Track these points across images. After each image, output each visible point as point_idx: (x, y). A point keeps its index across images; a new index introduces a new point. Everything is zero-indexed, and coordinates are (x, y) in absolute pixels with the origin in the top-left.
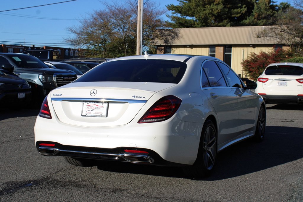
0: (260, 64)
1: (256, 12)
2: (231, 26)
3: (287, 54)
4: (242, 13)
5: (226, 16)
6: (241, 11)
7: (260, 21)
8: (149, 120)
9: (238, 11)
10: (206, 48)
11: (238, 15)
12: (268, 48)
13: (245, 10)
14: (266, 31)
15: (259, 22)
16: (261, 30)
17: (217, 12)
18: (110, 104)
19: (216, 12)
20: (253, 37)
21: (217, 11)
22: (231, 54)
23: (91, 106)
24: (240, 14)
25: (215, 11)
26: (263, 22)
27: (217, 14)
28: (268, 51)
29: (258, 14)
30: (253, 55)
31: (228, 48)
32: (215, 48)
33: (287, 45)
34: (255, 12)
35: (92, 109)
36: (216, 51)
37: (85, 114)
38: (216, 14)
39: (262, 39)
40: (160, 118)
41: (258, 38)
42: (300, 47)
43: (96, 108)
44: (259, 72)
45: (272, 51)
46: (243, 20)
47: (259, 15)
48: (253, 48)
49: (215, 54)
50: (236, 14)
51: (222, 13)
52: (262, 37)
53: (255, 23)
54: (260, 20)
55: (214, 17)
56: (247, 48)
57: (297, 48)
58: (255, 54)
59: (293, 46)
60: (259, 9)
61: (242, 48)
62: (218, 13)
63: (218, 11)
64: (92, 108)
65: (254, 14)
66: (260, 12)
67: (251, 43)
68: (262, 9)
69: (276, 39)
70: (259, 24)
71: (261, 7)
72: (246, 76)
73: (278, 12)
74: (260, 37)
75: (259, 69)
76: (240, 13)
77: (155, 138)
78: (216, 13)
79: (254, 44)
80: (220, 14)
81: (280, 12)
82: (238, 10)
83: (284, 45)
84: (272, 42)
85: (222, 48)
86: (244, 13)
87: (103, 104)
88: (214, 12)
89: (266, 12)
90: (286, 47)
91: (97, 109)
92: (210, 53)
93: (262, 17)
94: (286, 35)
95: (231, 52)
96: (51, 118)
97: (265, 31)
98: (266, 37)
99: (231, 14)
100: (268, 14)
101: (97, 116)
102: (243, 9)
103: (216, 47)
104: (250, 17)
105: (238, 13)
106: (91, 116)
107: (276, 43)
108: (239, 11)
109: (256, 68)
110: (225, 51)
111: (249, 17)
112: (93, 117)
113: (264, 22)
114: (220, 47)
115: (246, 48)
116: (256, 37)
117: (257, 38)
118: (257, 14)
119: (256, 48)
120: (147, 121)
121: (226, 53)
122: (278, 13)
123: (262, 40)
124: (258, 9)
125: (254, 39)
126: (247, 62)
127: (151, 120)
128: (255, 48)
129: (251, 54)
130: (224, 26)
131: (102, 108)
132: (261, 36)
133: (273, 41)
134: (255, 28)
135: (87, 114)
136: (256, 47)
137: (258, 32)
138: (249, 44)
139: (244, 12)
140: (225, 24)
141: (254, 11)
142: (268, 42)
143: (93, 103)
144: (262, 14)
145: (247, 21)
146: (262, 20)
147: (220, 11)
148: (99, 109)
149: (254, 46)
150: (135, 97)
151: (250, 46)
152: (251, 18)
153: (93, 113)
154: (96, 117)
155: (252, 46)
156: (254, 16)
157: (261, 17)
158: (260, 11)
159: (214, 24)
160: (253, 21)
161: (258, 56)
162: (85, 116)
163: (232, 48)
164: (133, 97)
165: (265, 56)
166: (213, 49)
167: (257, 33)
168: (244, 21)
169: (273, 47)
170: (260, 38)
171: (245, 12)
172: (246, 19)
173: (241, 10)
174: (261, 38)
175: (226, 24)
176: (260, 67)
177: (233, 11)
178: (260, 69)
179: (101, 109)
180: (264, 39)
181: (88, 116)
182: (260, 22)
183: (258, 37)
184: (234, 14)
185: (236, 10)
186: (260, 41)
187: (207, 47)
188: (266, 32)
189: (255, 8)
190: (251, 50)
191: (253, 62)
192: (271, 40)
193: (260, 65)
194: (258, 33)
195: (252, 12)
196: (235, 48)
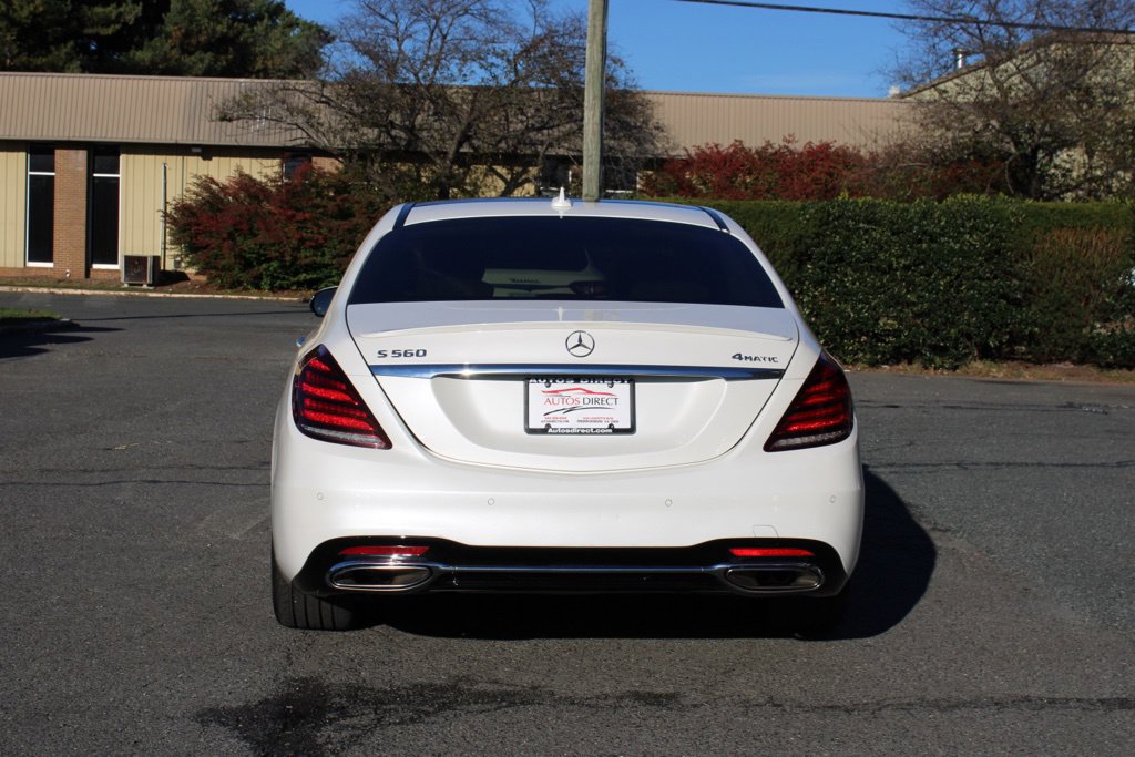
0: (238, 218)
1: (176, 24)
2: (83, 72)
3: (330, 186)
4: (125, 24)
5: (59, 29)
6: (120, 14)
7: (193, 58)
8: (798, 441)
9: (111, 12)
10: (15, 154)
11: (110, 31)
12: (260, 160)
13: (134, 13)
14: (251, 98)
15: (188, 60)
16: (232, 94)
17: (31, 13)
18: (637, 385)
19: (25, 13)
20: (203, 117)
21: (32, 7)
22: (118, 179)
23: (564, 394)
24: (118, 27)
25: (22, 7)
26: (202, 60)
27: (29, 21)
28: (264, 170)
29: (183, 31)
30: (207, 183)
31: (104, 154)
32: (53, 154)
33: (335, 153)
34: (173, 23)
35: (568, 407)
36: (57, 166)
37: (543, 426)
38: (25, 21)
39: (238, 127)
40: (828, 430)
41: (224, 123)
42: (379, 159)
43: (587, 401)
44: (236, 250)
45: (276, 173)
46: (128, 49)
47: (187, 35)
48: (204, 159)
49: (53, 177)
50: (102, 26)
51: (48, 17)
52: (238, 118)
53: (173, 63)
54: (191, 54)
55: (15, 31)
56: (180, 158)
57: (369, 164)
58: (213, 181)
59: (355, 157)
60: (188, 12)
61: (161, 159)
62: (34, 15)
63: (36, 8)
64: (570, 401)
65: (170, 28)
66: (191, 23)
67: (196, 138)
68: (199, 12)
69: (291, 129)
70: (190, 67)
71: (196, 6)
72: (177, 264)
73: (255, 28)
74: (230, 120)
75: (234, 239)
76: (116, 21)
77: (833, 499)
78: (27, 18)
79: (206, 143)
80: (40, 19)
81: (260, 28)
82: (109, 9)
83: (325, 153)
84: (277, 140)
85: (82, 155)
86: (131, 23)
87: (612, 386)
88: (15, 11)
89: (212, 24)
90: (333, 160)
91: (590, 405)
92: (30, 173)
93: (199, 42)
94: (326, 116)
95: (118, 173)
96: (388, 444)
97: (246, 97)
98: (251, 122)
99: (82, 25)
100: (222, 33)
101: (595, 432)
102: (128, 9)
103: (57, 152)
104: (157, 41)
105: (107, 23)
106: (568, 431)
107: (289, 144)
108: (113, 16)
109: (225, 236)
110: (91, 168)
111: (151, 39)
112: (580, 433)
113: (207, 61)
114: (72, 152)
115: (174, 157)
116: (214, 118)
117: (219, 123)
118: (180, 29)
119: (215, 159)
120: (792, 441)
121: (95, 175)
122: (253, 31)
123: (240, 130)
124: (182, 11)
125: (208, 124)
126: (183, 209)
127: (806, 440)
128: (210, 159)
129: (195, 180)
130: (56, 68)
131: (611, 401)
132: (235, 115)
133: (277, 136)
134: (211, 84)
135: (548, 426)
136: (216, 156)
137: (221, 100)
138: (190, 142)
139: (131, 19)
140: (61, 64)
141: (167, 18)
142: (261, 138)
143: (571, 384)
144: (200, 32)
145: (144, 56)
146: (198, 55)
147: (41, 9)
148: (597, 405)
149: (208, 152)
150: (740, 358)
151: (195, 150)
152: (158, 44)
153: (573, 421)
154: (590, 433)
155: (199, 150)
156: (168, 36)
157: (193, 41)
158: (191, 20)
159: (16, 61)
160: (166, 54)
161: (224, 189)
162: (544, 431)
163: (123, 158)
164: (734, 357)
165: (252, 190)
166: (41, 158)
167: (220, 105)
168: (131, 53)
169: (282, 158)
170: (229, 124)
171: (137, 19)
172: (139, 47)
173: (121, 9)
174: (235, 122)
175: (65, 63)
176: (237, 230)
177: (89, 14)
178: (238, 239)
179: (607, 406)
180: (246, 125)
181: (558, 433)
182: (194, 63)
183: (223, 119)
184: (92, 26)
185: (99, 10)
186: (231, 136)
187: (19, 151)
188: (252, 101)
189: (172, 6)
190: (196, 166)
191: (210, 213)
192: (272, 131)
193: (241, 223)
194: (224, 104)
195: (162, 22)
196: (131, 157)
